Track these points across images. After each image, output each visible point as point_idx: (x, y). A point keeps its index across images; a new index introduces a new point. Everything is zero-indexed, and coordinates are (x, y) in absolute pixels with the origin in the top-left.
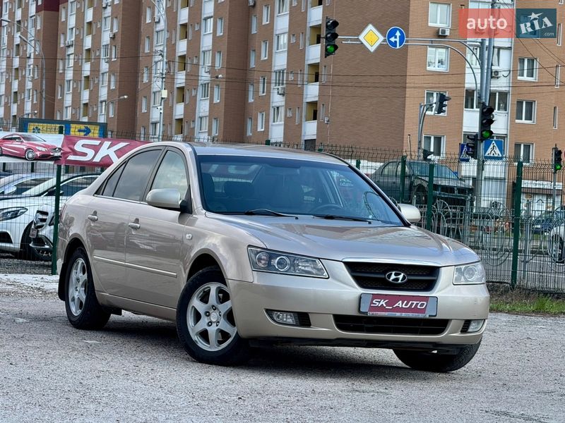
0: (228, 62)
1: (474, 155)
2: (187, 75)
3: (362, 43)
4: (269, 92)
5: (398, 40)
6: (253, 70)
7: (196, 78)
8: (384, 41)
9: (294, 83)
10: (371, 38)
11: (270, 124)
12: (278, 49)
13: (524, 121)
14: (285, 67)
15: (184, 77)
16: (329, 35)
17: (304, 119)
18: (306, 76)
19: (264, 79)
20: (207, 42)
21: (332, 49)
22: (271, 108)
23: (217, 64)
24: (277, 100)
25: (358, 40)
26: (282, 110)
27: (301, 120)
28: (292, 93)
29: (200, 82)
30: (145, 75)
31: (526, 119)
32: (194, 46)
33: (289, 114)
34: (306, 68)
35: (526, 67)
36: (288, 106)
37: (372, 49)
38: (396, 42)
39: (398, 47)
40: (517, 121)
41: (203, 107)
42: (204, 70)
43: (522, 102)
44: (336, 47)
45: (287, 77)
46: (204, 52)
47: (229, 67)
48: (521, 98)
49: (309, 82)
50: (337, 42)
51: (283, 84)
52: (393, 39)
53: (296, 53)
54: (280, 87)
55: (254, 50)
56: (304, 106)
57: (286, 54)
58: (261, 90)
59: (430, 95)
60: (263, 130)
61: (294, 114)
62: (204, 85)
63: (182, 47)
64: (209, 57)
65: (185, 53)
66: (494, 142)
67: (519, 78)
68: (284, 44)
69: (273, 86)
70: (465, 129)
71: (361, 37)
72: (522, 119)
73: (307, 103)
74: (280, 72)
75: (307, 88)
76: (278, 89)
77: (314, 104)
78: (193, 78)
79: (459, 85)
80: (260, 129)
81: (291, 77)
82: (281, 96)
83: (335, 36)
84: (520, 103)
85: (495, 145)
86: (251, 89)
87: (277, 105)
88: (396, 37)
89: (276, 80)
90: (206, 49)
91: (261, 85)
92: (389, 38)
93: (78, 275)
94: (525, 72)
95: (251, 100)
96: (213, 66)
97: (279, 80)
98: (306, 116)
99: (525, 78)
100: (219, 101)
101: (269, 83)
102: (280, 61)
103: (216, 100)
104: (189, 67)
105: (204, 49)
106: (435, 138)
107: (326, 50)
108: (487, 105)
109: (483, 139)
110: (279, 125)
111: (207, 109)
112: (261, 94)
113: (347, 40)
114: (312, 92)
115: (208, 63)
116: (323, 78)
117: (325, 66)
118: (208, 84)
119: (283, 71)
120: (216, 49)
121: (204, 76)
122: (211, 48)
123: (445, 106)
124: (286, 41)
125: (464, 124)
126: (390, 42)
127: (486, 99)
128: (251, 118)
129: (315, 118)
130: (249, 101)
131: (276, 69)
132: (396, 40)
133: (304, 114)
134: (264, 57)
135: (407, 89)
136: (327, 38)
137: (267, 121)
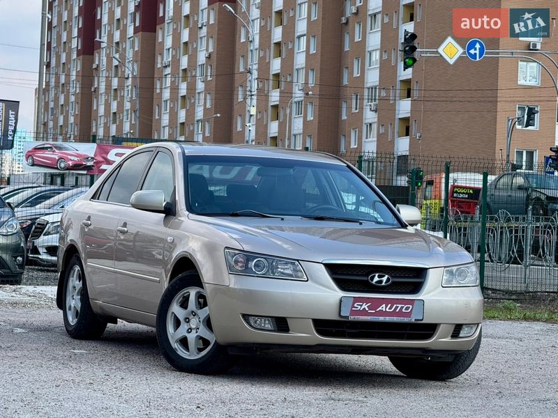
0: (321, 80)
2: (281, 93)
3: (441, 56)
4: (362, 108)
5: (477, 52)
6: (346, 86)
7: (290, 95)
8: (464, 53)
9: (386, 99)
10: (450, 50)
11: (363, 140)
12: (370, 66)
14: (378, 84)
15: (278, 94)
16: (407, 48)
17: (396, 135)
18: (398, 92)
19: (357, 95)
20: (300, 60)
21: (411, 62)
22: (364, 124)
23: (311, 81)
24: (370, 116)
25: (437, 52)
26: (375, 127)
27: (394, 136)
28: (385, 109)
29: (294, 99)
30: (240, 93)
32: (288, 64)
33: (382, 131)
34: (398, 84)
36: (381, 123)
37: (451, 62)
38: (475, 54)
39: (478, 59)
41: (298, 125)
42: (297, 88)
44: (415, 60)
45: (380, 93)
46: (297, 70)
47: (322, 83)
49: (401, 98)
50: (416, 55)
51: (375, 100)
52: (472, 52)
53: (388, 69)
54: (372, 104)
55: (347, 68)
56: (397, 122)
57: (378, 70)
58: (354, 106)
59: (521, 109)
60: (356, 147)
61: (387, 131)
62: (298, 103)
63: (276, 65)
64: (302, 74)
65: (279, 71)
68: (376, 60)
69: (365, 102)
71: (440, 50)
73: (399, 119)
74: (372, 88)
75: (399, 105)
76: (371, 105)
77: (406, 120)
78: (287, 95)
79: (551, 99)
80: (353, 146)
81: (383, 94)
82: (373, 113)
83: (413, 49)
86: (344, 105)
87: (370, 121)
88: (475, 49)
89: (369, 96)
90: (300, 67)
91: (354, 101)
92: (468, 51)
93: (74, 283)
95: (344, 117)
96: (306, 83)
97: (372, 96)
98: (398, 133)
100: (312, 118)
101: (362, 99)
102: (373, 78)
103: (310, 118)
104: (283, 85)
105: (297, 67)
106: (527, 152)
107: (405, 63)
110: (372, 141)
111: (301, 126)
112: (354, 110)
113: (426, 52)
114: (404, 107)
115: (302, 80)
116: (415, 94)
117: (417, 82)
118: (302, 102)
119: (376, 87)
120: (309, 67)
121: (298, 94)
122: (304, 65)
123: (534, 119)
124: (378, 57)
125: (556, 139)
126: (470, 54)
128: (344, 135)
129: (407, 134)
130: (343, 119)
131: (369, 85)
132: (475, 52)
133: (396, 130)
134: (356, 74)
135: (498, 103)
136: (405, 51)
137: (360, 138)
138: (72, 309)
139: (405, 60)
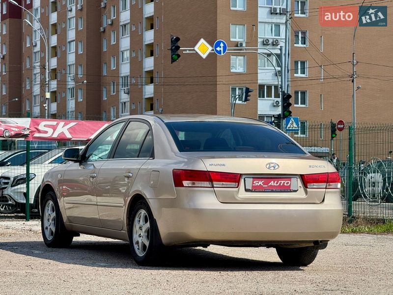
0: (87, 72)
2: (58, 82)
3: (197, 52)
4: (118, 92)
5: (222, 49)
6: (105, 77)
8: (213, 50)
9: (136, 85)
10: (203, 48)
11: (120, 114)
12: (123, 62)
14: (129, 74)
15: (56, 83)
16: (173, 48)
17: (144, 110)
18: (144, 79)
19: (114, 83)
20: (71, 59)
21: (176, 57)
22: (120, 103)
24: (124, 97)
25: (194, 50)
26: (128, 105)
27: (142, 111)
28: (135, 92)
29: (67, 87)
30: (28, 83)
31: (301, 104)
32: (62, 61)
33: (133, 107)
34: (144, 74)
35: (299, 67)
36: (132, 101)
37: (204, 56)
38: (220, 50)
39: (222, 54)
40: (295, 105)
41: (71, 105)
42: (70, 78)
43: (298, 92)
44: (179, 56)
45: (131, 80)
46: (70, 66)
47: (88, 75)
48: (297, 90)
49: (147, 84)
50: (179, 52)
51: (127, 86)
52: (218, 49)
53: (136, 64)
54: (126, 88)
55: (106, 63)
56: (144, 101)
57: (129, 64)
58: (112, 91)
61: (137, 107)
62: (71, 89)
63: (54, 63)
64: (73, 68)
65: (56, 67)
66: (292, 119)
67: (295, 75)
68: (127, 57)
69: (120, 87)
70: (259, 113)
71: (196, 48)
72: (298, 104)
73: (146, 98)
74: (125, 77)
75: (145, 88)
76: (124, 90)
77: (150, 99)
78: (62, 84)
79: (254, 81)
81: (133, 81)
82: (126, 95)
83: (178, 48)
84: (296, 93)
85: (293, 121)
86: (104, 90)
87: (124, 101)
88: (220, 47)
89: (122, 83)
90: (71, 63)
91: (112, 87)
92: (215, 48)
94: (299, 70)
96: (77, 74)
97: (125, 83)
98: (145, 108)
99: (299, 75)
100: (82, 100)
101: (118, 85)
102: (125, 69)
103: (80, 100)
104: (59, 77)
105: (69, 64)
107: (172, 58)
108: (286, 92)
109: (285, 117)
110: (126, 115)
111: (73, 106)
112: (112, 94)
113: (186, 50)
114: (149, 90)
115: (73, 73)
116: (156, 80)
117: (158, 72)
118: (73, 88)
119: (127, 77)
120: (78, 63)
121: (71, 84)
122: (74, 62)
123: (250, 96)
124: (128, 55)
125: (258, 110)
126: (217, 51)
128: (105, 111)
129: (152, 109)
130: (104, 99)
131: (122, 75)
132: (220, 49)
133: (143, 107)
134: (113, 68)
135: (218, 86)
136: (171, 49)
137: (117, 113)
139: (172, 56)
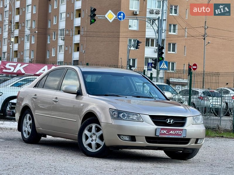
0: (38, 25)
1: (155, 68)
2: (19, 31)
4: (57, 39)
5: (122, 17)
6: (50, 29)
7: (23, 33)
8: (116, 17)
9: (68, 35)
10: (110, 16)
11: (58, 53)
12: (61, 20)
13: (171, 52)
15: (18, 32)
16: (92, 15)
17: (73, 51)
18: (74, 32)
19: (55, 33)
20: (28, 16)
21: (93, 21)
22: (58, 46)
23: (33, 26)
24: (61, 42)
25: (105, 17)
26: (63, 47)
27: (72, 52)
28: (68, 39)
29: (25, 34)
32: (22, 18)
33: (66, 49)
34: (74, 28)
35: (172, 29)
36: (66, 45)
37: (111, 21)
38: (121, 18)
39: (122, 20)
40: (169, 52)
41: (27, 46)
42: (27, 29)
43: (171, 44)
44: (95, 20)
45: (66, 32)
47: (38, 28)
48: (170, 42)
49: (75, 34)
50: (95, 18)
51: (63, 35)
52: (120, 17)
53: (69, 22)
54: (62, 37)
55: (50, 20)
56: (73, 45)
57: (65, 22)
58: (53, 38)
59: (130, 40)
60: (54, 56)
61: (69, 49)
62: (28, 36)
63: (17, 18)
64: (29, 23)
65: (18, 21)
66: (164, 62)
67: (169, 33)
68: (64, 17)
69: (59, 36)
70: (145, 56)
71: (106, 16)
73: (74, 44)
74: (62, 30)
75: (74, 38)
76: (61, 37)
77: (77, 44)
78: (22, 32)
79: (143, 36)
80: (53, 55)
81: (67, 32)
82: (63, 41)
83: (95, 15)
84: (170, 44)
85: (164, 63)
86: (49, 37)
87: (61, 44)
88: (121, 16)
89: (60, 34)
90: (28, 19)
91: (54, 36)
92: (118, 17)
94: (172, 31)
95: (49, 42)
96: (31, 27)
97: (62, 34)
98: (74, 50)
99: (172, 33)
100: (34, 43)
101: (57, 35)
102: (62, 25)
104: (20, 27)
105: (27, 20)
106: (132, 59)
107: (91, 21)
108: (161, 46)
109: (159, 60)
110: (62, 53)
111: (29, 46)
112: (53, 40)
113: (100, 17)
114: (77, 39)
115: (29, 26)
116: (82, 33)
117: (83, 27)
119: (64, 29)
120: (32, 19)
121: (27, 32)
122: (30, 19)
123: (139, 46)
124: (65, 16)
125: (145, 54)
126: (119, 18)
127: (160, 43)
128: (49, 51)
129: (78, 50)
131: (60, 28)
132: (121, 17)
133: (73, 49)
134: (55, 23)
135: (120, 38)
136: (91, 16)
137: (56, 52)
138: (26, 132)
139: (91, 20)
